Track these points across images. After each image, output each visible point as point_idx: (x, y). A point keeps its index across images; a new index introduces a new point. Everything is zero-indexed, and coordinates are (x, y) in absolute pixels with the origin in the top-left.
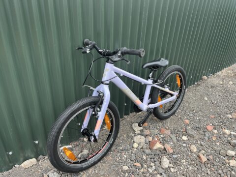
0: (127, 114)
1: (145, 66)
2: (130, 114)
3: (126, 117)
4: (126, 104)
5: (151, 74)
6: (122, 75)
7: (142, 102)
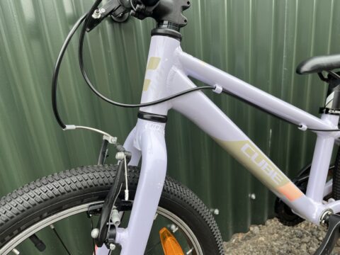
0: (258, 221)
1: (306, 68)
2: (268, 222)
3: (255, 229)
4: (253, 196)
5: (332, 96)
6: (219, 89)
7: (304, 191)
